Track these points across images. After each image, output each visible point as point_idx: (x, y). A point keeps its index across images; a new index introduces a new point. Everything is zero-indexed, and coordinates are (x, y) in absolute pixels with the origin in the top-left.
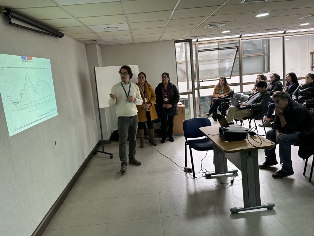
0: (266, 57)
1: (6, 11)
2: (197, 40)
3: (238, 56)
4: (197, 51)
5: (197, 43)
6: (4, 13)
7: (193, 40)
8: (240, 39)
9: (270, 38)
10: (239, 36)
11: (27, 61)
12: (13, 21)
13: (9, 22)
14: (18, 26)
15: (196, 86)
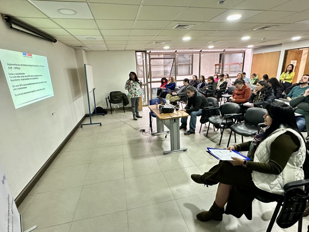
0: (191, 66)
1: (7, 18)
2: (150, 51)
3: (174, 64)
4: (150, 59)
5: (150, 53)
6: (6, 19)
7: (147, 52)
8: (176, 53)
9: (194, 54)
10: (175, 51)
11: (27, 57)
12: (14, 26)
13: (10, 26)
14: (18, 30)
15: (149, 80)
